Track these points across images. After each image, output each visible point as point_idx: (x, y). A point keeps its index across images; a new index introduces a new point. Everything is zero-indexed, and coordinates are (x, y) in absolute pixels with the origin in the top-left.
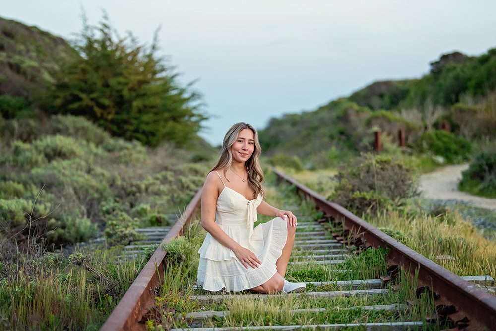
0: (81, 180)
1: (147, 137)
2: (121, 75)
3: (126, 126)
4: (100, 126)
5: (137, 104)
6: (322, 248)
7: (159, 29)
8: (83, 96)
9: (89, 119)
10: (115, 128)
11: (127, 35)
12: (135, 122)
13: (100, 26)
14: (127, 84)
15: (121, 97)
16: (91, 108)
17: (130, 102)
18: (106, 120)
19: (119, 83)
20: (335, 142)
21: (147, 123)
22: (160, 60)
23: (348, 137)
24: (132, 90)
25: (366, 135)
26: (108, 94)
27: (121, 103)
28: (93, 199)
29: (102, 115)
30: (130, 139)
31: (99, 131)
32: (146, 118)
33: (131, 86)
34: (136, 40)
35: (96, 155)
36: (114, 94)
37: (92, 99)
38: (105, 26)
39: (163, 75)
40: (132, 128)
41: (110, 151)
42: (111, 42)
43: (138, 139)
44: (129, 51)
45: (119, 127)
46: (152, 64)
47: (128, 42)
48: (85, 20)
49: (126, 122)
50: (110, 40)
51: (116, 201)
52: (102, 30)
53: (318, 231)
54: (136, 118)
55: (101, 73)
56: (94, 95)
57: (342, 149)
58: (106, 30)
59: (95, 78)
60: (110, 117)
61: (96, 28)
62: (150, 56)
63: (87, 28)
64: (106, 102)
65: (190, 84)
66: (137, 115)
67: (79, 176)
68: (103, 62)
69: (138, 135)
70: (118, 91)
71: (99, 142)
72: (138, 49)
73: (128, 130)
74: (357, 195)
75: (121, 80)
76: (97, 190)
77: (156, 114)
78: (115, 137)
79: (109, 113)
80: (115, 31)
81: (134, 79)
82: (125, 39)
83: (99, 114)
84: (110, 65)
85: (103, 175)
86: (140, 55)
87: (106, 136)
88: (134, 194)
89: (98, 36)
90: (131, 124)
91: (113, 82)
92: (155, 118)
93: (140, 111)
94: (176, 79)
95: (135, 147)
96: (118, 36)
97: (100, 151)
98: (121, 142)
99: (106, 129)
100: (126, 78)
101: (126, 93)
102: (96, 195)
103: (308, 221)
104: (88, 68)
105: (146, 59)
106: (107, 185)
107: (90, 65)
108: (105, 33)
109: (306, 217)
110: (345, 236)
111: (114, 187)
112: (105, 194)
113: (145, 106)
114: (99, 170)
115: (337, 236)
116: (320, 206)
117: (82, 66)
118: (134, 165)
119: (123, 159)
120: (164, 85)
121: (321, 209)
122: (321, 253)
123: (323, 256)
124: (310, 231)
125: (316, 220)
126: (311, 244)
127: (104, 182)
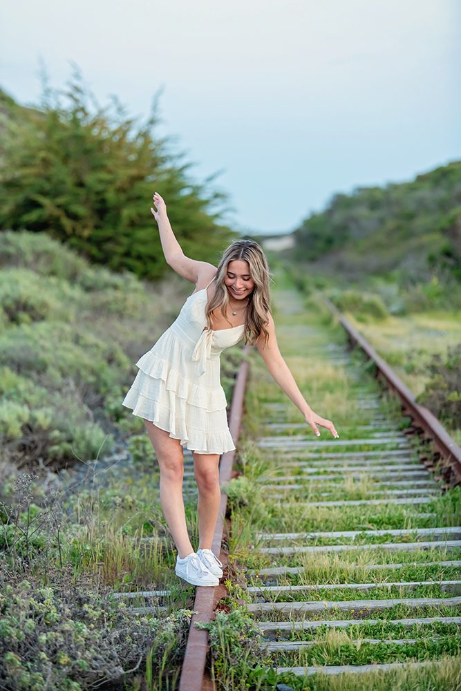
1: (145, 264)
2: (102, 167)
3: (109, 246)
4: (72, 247)
5: (127, 212)
6: (406, 478)
7: (160, 92)
8: (45, 201)
9: (54, 238)
10: (94, 251)
11: (110, 101)
12: (125, 240)
13: (68, 89)
14: (111, 182)
15: (103, 201)
16: (58, 219)
17: (118, 209)
18: (80, 237)
19: (101, 181)
20: (438, 268)
21: (144, 243)
23: (458, 261)
24: (121, 190)
26: (83, 198)
27: (102, 211)
28: (88, 385)
29: (74, 230)
30: (117, 270)
31: (71, 256)
32: (141, 234)
33: (118, 184)
34: (124, 110)
35: (72, 299)
36: (93, 198)
37: (59, 206)
38: (77, 89)
39: (168, 165)
40: (121, 250)
41: (88, 289)
42: (86, 114)
43: (131, 270)
44: (114, 127)
45: (100, 249)
46: (151, 147)
47: (112, 113)
48: (45, 79)
49: (109, 239)
50: (83, 109)
52: (71, 96)
53: (402, 449)
54: (127, 235)
55: (72, 165)
56: (60, 200)
57: (448, 282)
58: (77, 96)
59: (63, 173)
60: (86, 233)
61: (60, 92)
62: (144, 135)
63: (47, 92)
64: (81, 210)
65: (210, 179)
67: (65, 349)
68: (72, 148)
69: (130, 261)
70: (98, 193)
71: (73, 278)
72: (129, 123)
73: (115, 253)
74: (454, 397)
75: (104, 176)
76: (93, 372)
78: (95, 265)
79: (84, 227)
80: (92, 96)
81: (123, 174)
82: (108, 108)
83: (69, 229)
84: (87, 152)
85: (97, 346)
86: (132, 135)
87: (82, 263)
89: (67, 104)
90: (118, 243)
91: (90, 179)
93: (133, 224)
94: (187, 173)
95: (127, 282)
96: (96, 104)
97: (77, 293)
98: (105, 275)
99: (80, 252)
100: (110, 172)
101: (111, 196)
102: (91, 379)
103: (389, 430)
104: (51, 157)
105: (140, 142)
106: (104, 363)
107: (57, 153)
108: (76, 101)
109: (388, 422)
110: (435, 461)
111: (114, 365)
112: (104, 376)
113: (140, 216)
114: (90, 338)
115: (424, 460)
116: (406, 406)
117: (42, 154)
118: (131, 317)
119: (113, 307)
120: (169, 182)
121: (408, 412)
122: (403, 488)
123: (405, 492)
124: (392, 449)
125: (401, 430)
126: (392, 471)
127: (99, 357)
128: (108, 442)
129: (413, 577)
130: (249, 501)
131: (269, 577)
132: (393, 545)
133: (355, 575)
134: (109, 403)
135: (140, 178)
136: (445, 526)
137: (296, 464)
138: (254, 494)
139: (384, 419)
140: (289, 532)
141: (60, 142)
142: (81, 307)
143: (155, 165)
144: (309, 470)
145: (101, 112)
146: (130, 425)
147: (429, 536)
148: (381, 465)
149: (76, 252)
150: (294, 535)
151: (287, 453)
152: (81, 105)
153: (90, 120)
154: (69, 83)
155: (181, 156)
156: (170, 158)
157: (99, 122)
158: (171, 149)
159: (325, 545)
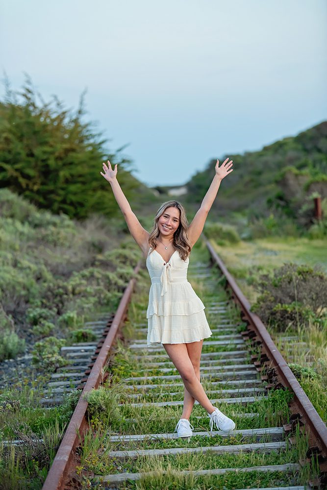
0: (7, 276)
1: (76, 208)
2: (45, 143)
3: (52, 196)
4: (26, 197)
5: (62, 174)
6: (238, 377)
7: (85, 93)
8: (7, 166)
9: (14, 191)
10: (41, 200)
11: (52, 99)
12: (62, 192)
13: (23, 91)
14: (52, 153)
15: (47, 166)
16: (16, 178)
17: (57, 171)
18: (32, 191)
19: (45, 152)
20: (274, 208)
21: (75, 194)
22: (87, 125)
23: (288, 203)
24: (58, 158)
25: (305, 201)
26: (33, 164)
27: (47, 173)
28: (20, 297)
29: (27, 185)
30: (56, 213)
31: (25, 203)
32: (73, 188)
33: (57, 154)
34: (62, 105)
35: (22, 234)
36: (40, 163)
37: (17, 170)
38: (29, 91)
39: (91, 141)
40: (59, 199)
41: (36, 226)
42: (35, 107)
43: (66, 212)
44: (54, 116)
45: (45, 198)
46: (79, 129)
47: (53, 107)
48: (7, 85)
49: (52, 192)
50: (33, 105)
51: (43, 306)
52: (24, 95)
53: (239, 349)
54: (63, 189)
55: (25, 142)
56: (18, 166)
57: (281, 217)
58: (29, 95)
59: (18, 147)
60: (36, 188)
61: (18, 93)
62: (76, 121)
63: (9, 93)
64: (31, 172)
65: (119, 150)
66: (64, 186)
67: (5, 271)
68: (25, 130)
69: (66, 206)
70: (43, 161)
71: (25, 218)
72: (64, 113)
73: (55, 201)
74: (278, 308)
75: (47, 149)
76: (25, 287)
77: (84, 183)
78: (42, 210)
79: (35, 184)
80: (39, 95)
81: (60, 148)
82: (50, 104)
83: (24, 185)
84: (35, 133)
85: (29, 268)
86: (66, 121)
87: (32, 208)
88: (61, 296)
89: (21, 101)
90: (58, 195)
91: (37, 151)
92: (84, 187)
93: (67, 181)
94: (104, 146)
95: (63, 221)
96: (42, 101)
97: (26, 229)
98: (48, 216)
99: (32, 201)
100: (51, 146)
101: (52, 162)
102: (23, 293)
103: (232, 332)
104: (10, 136)
105: (73, 125)
106: (34, 281)
107: (14, 134)
108: (29, 99)
109: (231, 325)
110: (262, 362)
111: (41, 281)
112: (33, 290)
113: (72, 176)
114: (25, 263)
115: (254, 360)
116: (244, 313)
117: (5, 135)
118: (62, 245)
119: (50, 238)
120: (92, 152)
121: (246, 318)
122: (236, 386)
123: (237, 390)
124: (232, 350)
125: (239, 332)
126: (229, 370)
127: (31, 276)
128: (21, 345)
129: (234, 484)
130: (106, 407)
131: (112, 483)
132: (220, 448)
133: (185, 482)
134: (29, 312)
135: (73, 150)
136: (266, 426)
137: (155, 365)
138: (111, 401)
139: (228, 323)
140: (138, 434)
141: (17, 126)
142: (29, 239)
143: (82, 141)
144: (166, 370)
145: (46, 106)
146: (40, 330)
147: (252, 437)
148: (221, 364)
149: (28, 201)
150: (141, 437)
151: (150, 354)
152: (32, 101)
153: (37, 112)
154: (24, 87)
155: (100, 135)
156: (93, 136)
157: (44, 113)
158: (94, 130)
159: (165, 448)
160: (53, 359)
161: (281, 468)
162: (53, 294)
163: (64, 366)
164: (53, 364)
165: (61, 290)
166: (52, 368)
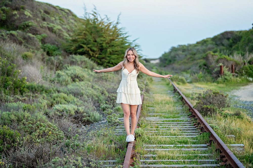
0: (90, 92)
2: (102, 36)
3: (103, 60)
4: (92, 60)
5: (109, 50)
6: (189, 130)
7: (120, 15)
8: (84, 46)
9: (87, 57)
10: (99, 61)
11: (105, 17)
12: (108, 58)
13: (92, 13)
14: (105, 41)
15: (102, 46)
16: (88, 51)
17: (106, 49)
18: (95, 57)
19: (101, 40)
20: (202, 69)
21: (114, 59)
22: (120, 29)
23: (208, 67)
24: (107, 43)
25: (216, 67)
26: (96, 45)
27: (102, 49)
28: (96, 100)
29: (93, 54)
31: (92, 62)
32: (113, 57)
33: (107, 41)
34: (109, 19)
35: (92, 75)
37: (88, 48)
38: (95, 13)
39: (122, 36)
40: (107, 61)
42: (98, 20)
44: (106, 24)
45: (100, 61)
46: (117, 31)
47: (105, 20)
49: (103, 58)
50: (97, 19)
51: (106, 103)
52: (93, 15)
53: (189, 121)
54: (109, 57)
55: (93, 35)
56: (89, 46)
57: (205, 73)
59: (90, 38)
60: (97, 56)
61: (90, 14)
62: (115, 27)
64: (95, 49)
65: (134, 41)
66: (109, 55)
67: (89, 90)
68: (93, 30)
69: (109, 64)
70: (100, 44)
71: (92, 69)
72: (110, 23)
73: (105, 62)
74: (205, 106)
75: (102, 39)
76: (97, 97)
77: (118, 55)
78: (99, 66)
79: (96, 54)
80: (99, 15)
81: (108, 38)
82: (104, 19)
83: (91, 55)
84: (98, 32)
85: (98, 89)
86: (111, 27)
87: (95, 65)
89: (92, 17)
90: (106, 59)
91: (98, 40)
92: (118, 57)
93: (111, 53)
94: (127, 38)
96: (101, 17)
99: (95, 61)
100: (104, 38)
101: (104, 45)
102: (96, 99)
103: (185, 116)
104: (87, 33)
105: (114, 29)
106: (101, 94)
107: (88, 32)
108: (95, 16)
109: (185, 113)
110: (198, 125)
111: (103, 94)
112: (100, 98)
113: (113, 51)
114: (97, 87)
115: (195, 125)
116: (190, 109)
117: (84, 32)
118: (109, 81)
119: (104, 78)
120: (122, 41)
121: (191, 111)
122: (189, 133)
123: (189, 134)
124: (186, 121)
125: (189, 116)
126: (185, 128)
127: (99, 92)
128: (100, 117)
129: (190, 158)
130: (142, 135)
131: (147, 157)
132: (184, 149)
133: (173, 157)
134: (101, 106)
135: (114, 40)
136: (200, 144)
137: (157, 125)
138: (143, 133)
139: (184, 113)
140: (153, 144)
141: (89, 28)
142: (94, 78)
143: (118, 36)
144: (161, 127)
145: (102, 20)
146: (107, 112)
147: (195, 147)
148: (182, 126)
149: (93, 62)
150: (155, 145)
151: (154, 121)
152: (96, 17)
153: (99, 22)
154: (93, 11)
155: (126, 34)
156: (123, 34)
157: (101, 23)
158: (123, 31)
159: (164, 148)
160: (116, 121)
161: (206, 155)
162: (110, 99)
163: (120, 124)
164: (116, 123)
165: (114, 98)
166: (116, 125)
